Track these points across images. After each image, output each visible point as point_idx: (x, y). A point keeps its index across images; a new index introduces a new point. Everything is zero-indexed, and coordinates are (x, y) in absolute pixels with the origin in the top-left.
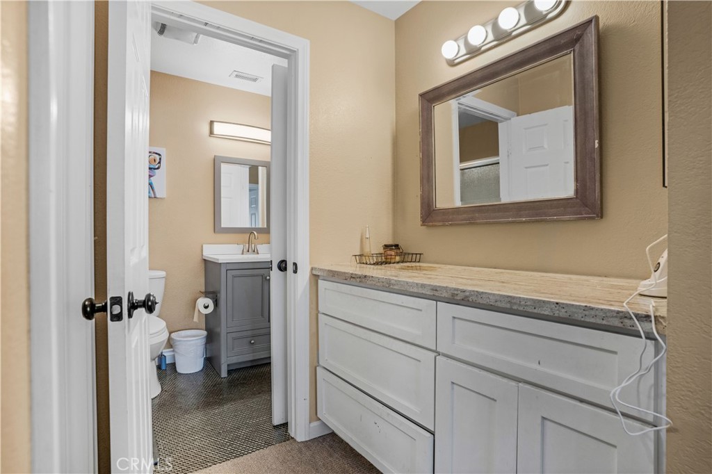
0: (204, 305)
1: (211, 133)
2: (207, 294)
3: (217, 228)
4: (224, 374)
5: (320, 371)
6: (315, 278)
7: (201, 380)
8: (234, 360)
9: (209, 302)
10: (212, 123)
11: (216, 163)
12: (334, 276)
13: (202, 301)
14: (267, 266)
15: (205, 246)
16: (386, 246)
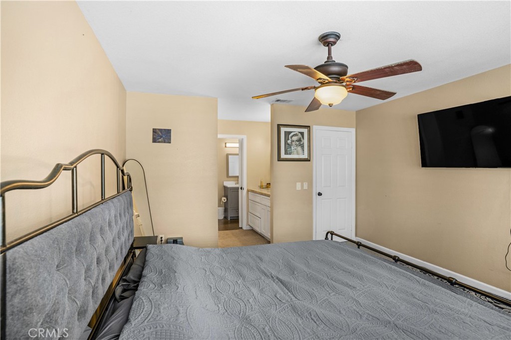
0: (224, 199)
1: (226, 147)
2: (225, 196)
3: (228, 176)
4: (229, 219)
5: (249, 213)
6: (248, 191)
7: (222, 221)
8: (232, 216)
9: (225, 198)
10: (226, 143)
11: (227, 155)
12: (253, 191)
13: (223, 198)
14: (238, 188)
15: (224, 182)
16: (267, 184)
